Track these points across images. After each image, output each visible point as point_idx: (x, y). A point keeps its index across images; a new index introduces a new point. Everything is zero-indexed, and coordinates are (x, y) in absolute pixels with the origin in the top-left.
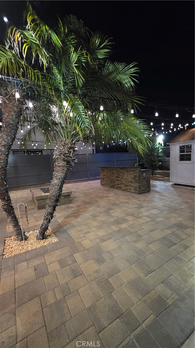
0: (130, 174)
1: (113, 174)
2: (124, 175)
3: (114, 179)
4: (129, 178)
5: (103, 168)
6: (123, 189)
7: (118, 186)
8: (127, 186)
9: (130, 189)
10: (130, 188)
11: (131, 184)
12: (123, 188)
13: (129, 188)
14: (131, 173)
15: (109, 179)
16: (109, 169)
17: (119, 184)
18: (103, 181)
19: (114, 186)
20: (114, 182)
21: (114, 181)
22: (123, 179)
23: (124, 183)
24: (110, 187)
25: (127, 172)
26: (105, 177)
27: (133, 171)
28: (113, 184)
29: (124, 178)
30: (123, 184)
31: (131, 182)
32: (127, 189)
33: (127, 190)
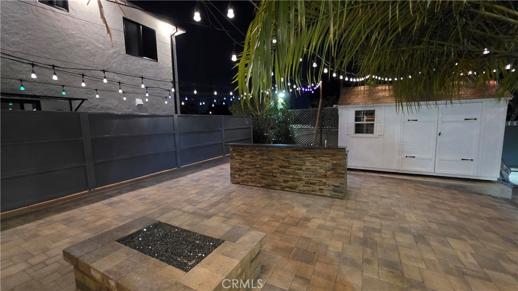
0: (321, 161)
1: (272, 160)
2: (304, 163)
3: (274, 171)
4: (318, 168)
5: (242, 148)
6: (300, 190)
7: (284, 184)
8: (314, 184)
9: (321, 190)
10: (322, 187)
11: (324, 180)
12: (299, 188)
13: (317, 188)
14: (323, 159)
15: (258, 171)
16: (258, 150)
17: (288, 181)
18: (239, 175)
19: (275, 185)
20: (276, 177)
21: (275, 175)
22: (301, 169)
23: (303, 177)
24: (262, 187)
25: (314, 157)
26: (245, 167)
27: (329, 154)
28: (270, 181)
29: (304, 168)
30: (300, 180)
31: (325, 176)
32: (313, 191)
33: (312, 193)
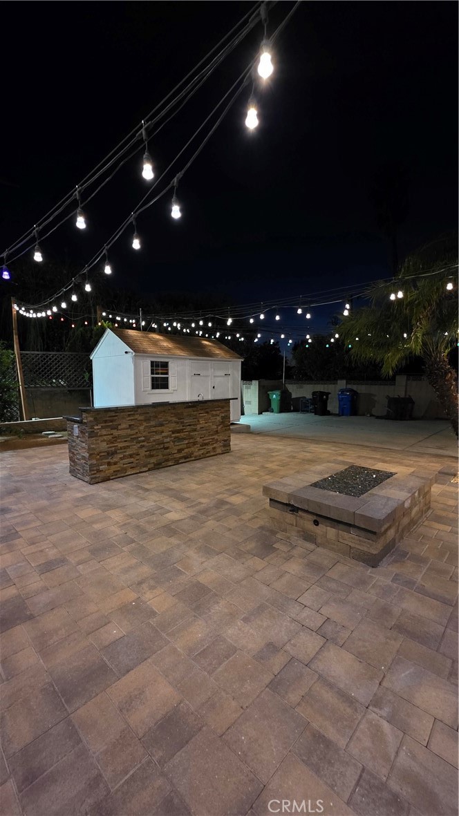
0: (213, 416)
1: (162, 425)
2: (198, 421)
3: (166, 440)
4: (211, 424)
5: (113, 414)
6: (196, 457)
7: (178, 456)
8: (206, 444)
9: (214, 448)
10: (215, 445)
11: (216, 437)
12: (195, 454)
13: (210, 447)
14: (214, 413)
15: (142, 447)
16: (140, 414)
17: (183, 450)
18: (109, 464)
19: (167, 460)
20: (167, 448)
21: (166, 445)
22: (195, 430)
23: (198, 439)
24: (149, 470)
25: (207, 413)
26: (120, 445)
27: (219, 407)
28: (160, 457)
29: (198, 427)
30: (195, 443)
31: (217, 432)
32: (207, 453)
33: (207, 455)
